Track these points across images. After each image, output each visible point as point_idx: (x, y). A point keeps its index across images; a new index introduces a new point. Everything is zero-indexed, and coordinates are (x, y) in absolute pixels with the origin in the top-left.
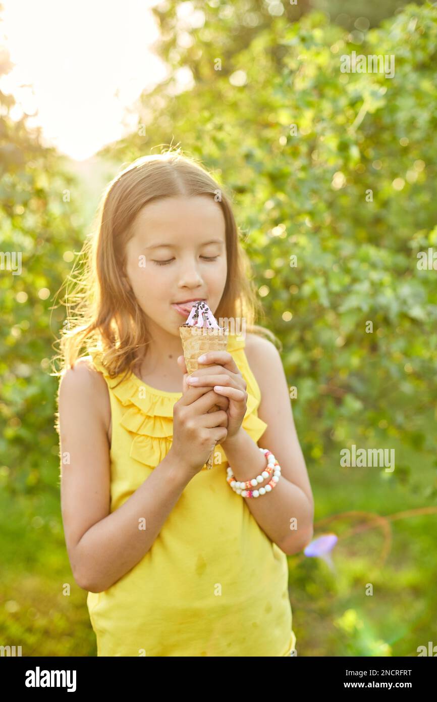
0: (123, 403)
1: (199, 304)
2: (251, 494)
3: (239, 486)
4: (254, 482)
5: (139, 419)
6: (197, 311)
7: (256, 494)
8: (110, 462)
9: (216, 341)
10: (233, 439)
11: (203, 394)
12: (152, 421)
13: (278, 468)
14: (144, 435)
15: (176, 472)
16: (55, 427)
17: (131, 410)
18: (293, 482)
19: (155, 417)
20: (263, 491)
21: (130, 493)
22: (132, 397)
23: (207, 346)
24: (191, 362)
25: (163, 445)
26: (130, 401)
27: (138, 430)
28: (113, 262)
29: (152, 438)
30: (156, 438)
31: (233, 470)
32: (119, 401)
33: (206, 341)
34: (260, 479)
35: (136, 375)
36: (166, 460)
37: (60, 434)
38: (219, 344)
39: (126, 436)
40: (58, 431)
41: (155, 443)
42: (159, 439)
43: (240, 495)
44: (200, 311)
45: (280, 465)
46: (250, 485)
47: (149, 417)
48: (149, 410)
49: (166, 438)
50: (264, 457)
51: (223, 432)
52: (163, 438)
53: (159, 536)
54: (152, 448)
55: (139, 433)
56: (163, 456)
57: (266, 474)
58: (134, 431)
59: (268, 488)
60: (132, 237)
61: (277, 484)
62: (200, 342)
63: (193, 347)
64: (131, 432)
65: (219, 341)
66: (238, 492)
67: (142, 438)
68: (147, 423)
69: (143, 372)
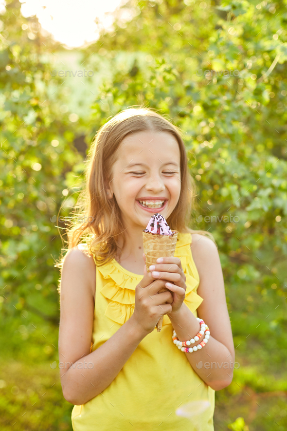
0: (104, 277)
1: (156, 215)
2: (187, 350)
3: (179, 343)
4: (188, 343)
5: (114, 290)
6: (154, 221)
7: (191, 350)
8: (94, 318)
9: (165, 244)
10: (176, 313)
11: (154, 281)
12: (122, 293)
13: (208, 333)
14: (116, 302)
15: (134, 331)
16: (58, 289)
17: (109, 284)
18: (221, 342)
19: (125, 289)
20: (195, 349)
21: (103, 342)
22: (111, 273)
23: (158, 247)
24: (148, 258)
25: (128, 310)
26: (109, 276)
27: (112, 298)
28: (101, 178)
29: (121, 304)
30: (124, 304)
31: (176, 332)
32: (102, 276)
33: (157, 244)
34: (193, 341)
35: (116, 260)
36: (129, 321)
37: (60, 294)
38: (167, 246)
39: (105, 301)
40: (60, 292)
41: (123, 308)
42: (126, 305)
43: (180, 350)
44: (156, 221)
45: (210, 331)
46: (186, 344)
47: (121, 289)
48: (122, 284)
49: (131, 305)
50: (199, 325)
51: (169, 308)
52: (129, 305)
53: (122, 370)
54: (121, 311)
55: (113, 300)
56: (128, 319)
57: (197, 338)
58: (109, 298)
59: (200, 347)
60: (116, 160)
61: (206, 344)
62: (153, 244)
63: (148, 247)
64: (107, 299)
65: (167, 243)
66: (179, 348)
67: (114, 304)
68: (119, 294)
69: (121, 258)
